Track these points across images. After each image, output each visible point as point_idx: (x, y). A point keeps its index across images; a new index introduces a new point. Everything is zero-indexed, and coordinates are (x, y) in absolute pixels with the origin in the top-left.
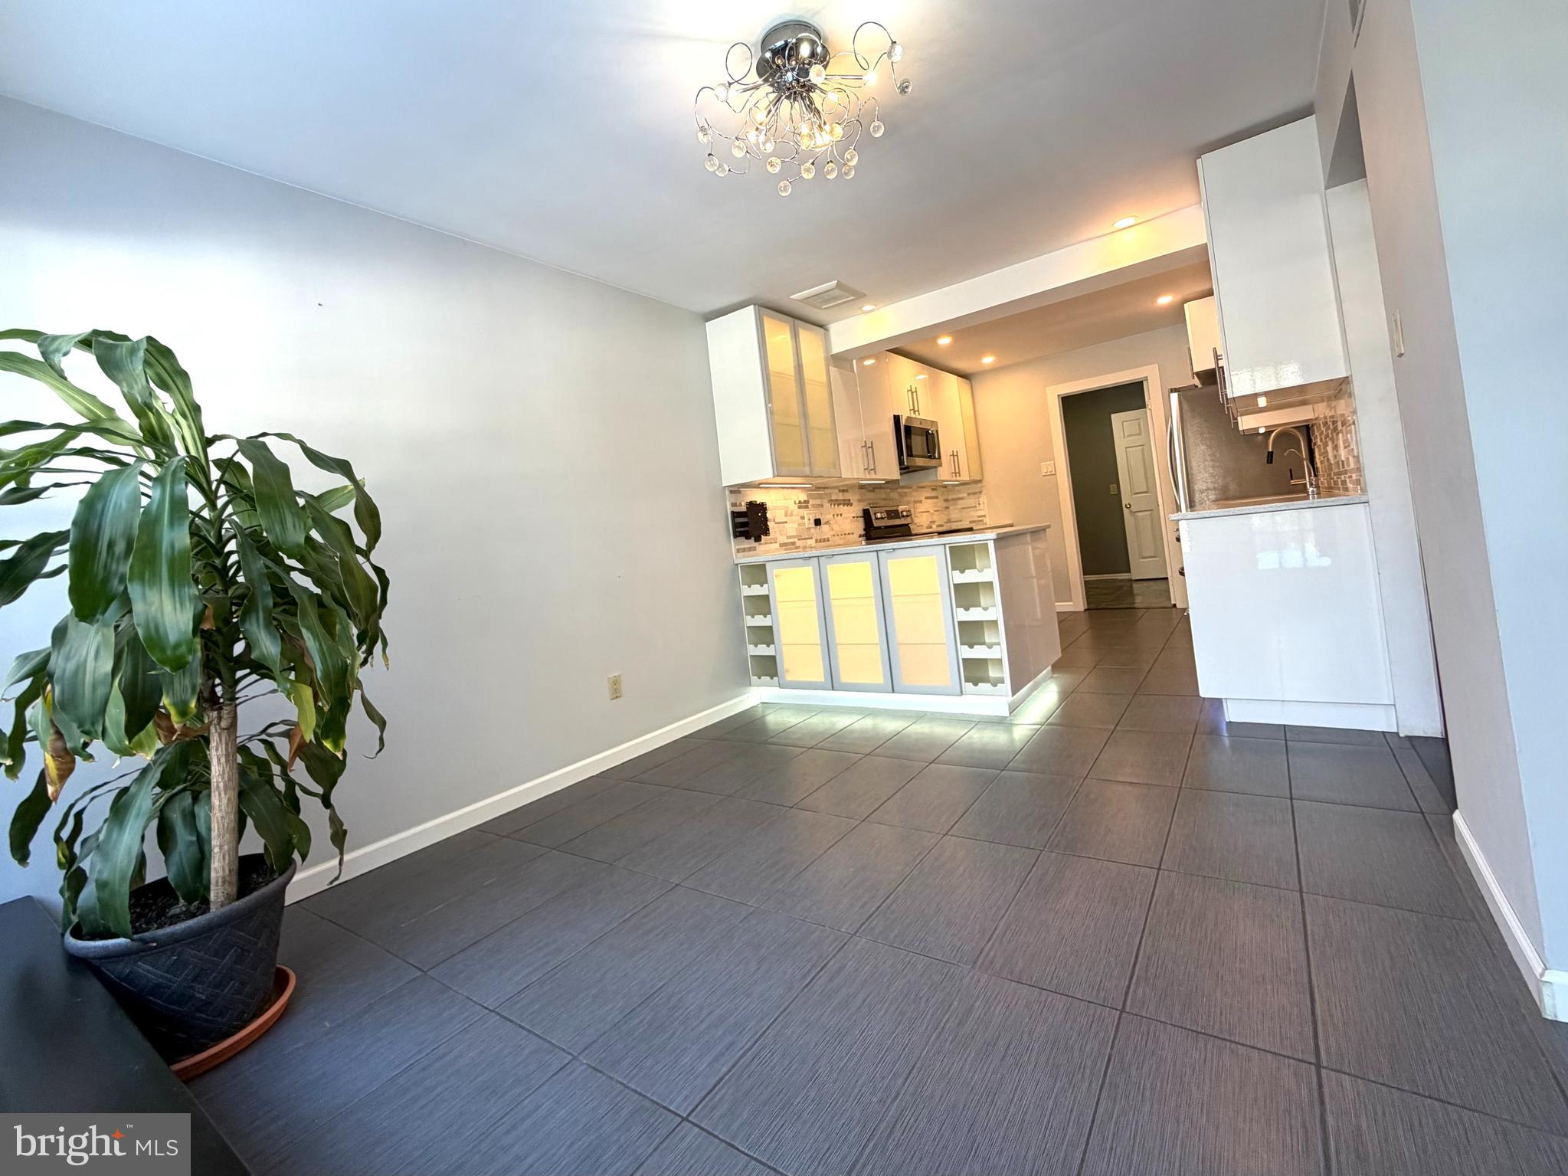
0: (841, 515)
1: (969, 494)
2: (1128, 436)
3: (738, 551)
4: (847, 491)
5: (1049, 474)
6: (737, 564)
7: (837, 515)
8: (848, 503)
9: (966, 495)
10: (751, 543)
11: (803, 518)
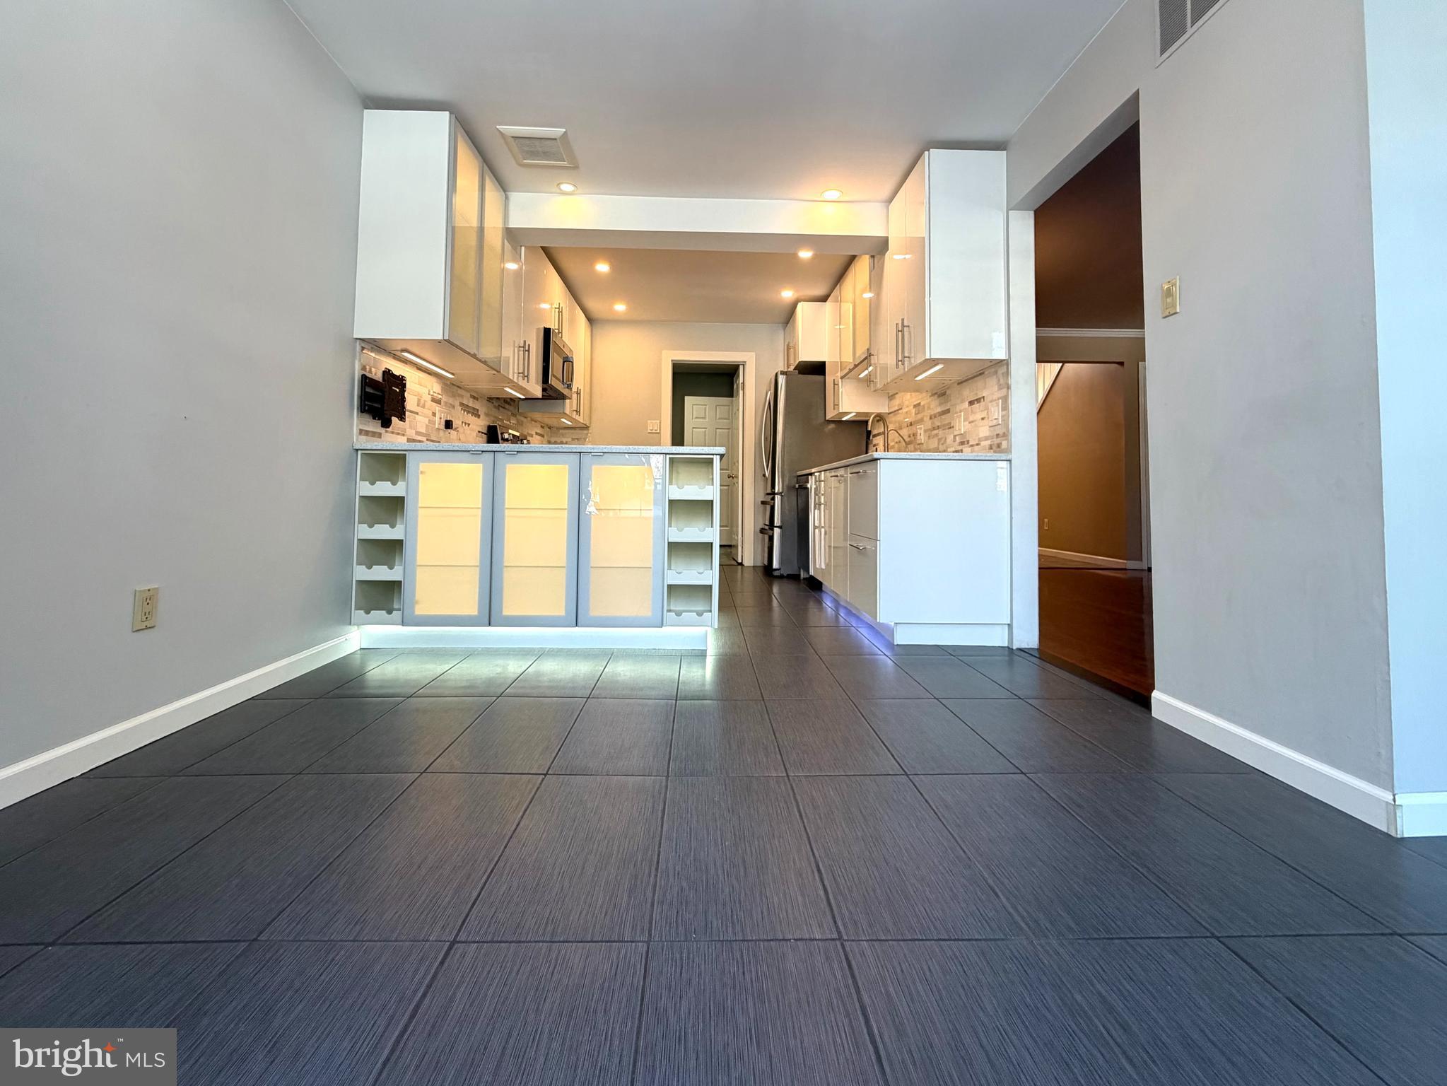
0: (469, 425)
1: (573, 439)
2: (696, 418)
3: (361, 432)
4: (477, 399)
5: (654, 431)
6: (357, 450)
7: (466, 423)
8: (475, 413)
9: (570, 440)
10: (374, 426)
11: (434, 414)
